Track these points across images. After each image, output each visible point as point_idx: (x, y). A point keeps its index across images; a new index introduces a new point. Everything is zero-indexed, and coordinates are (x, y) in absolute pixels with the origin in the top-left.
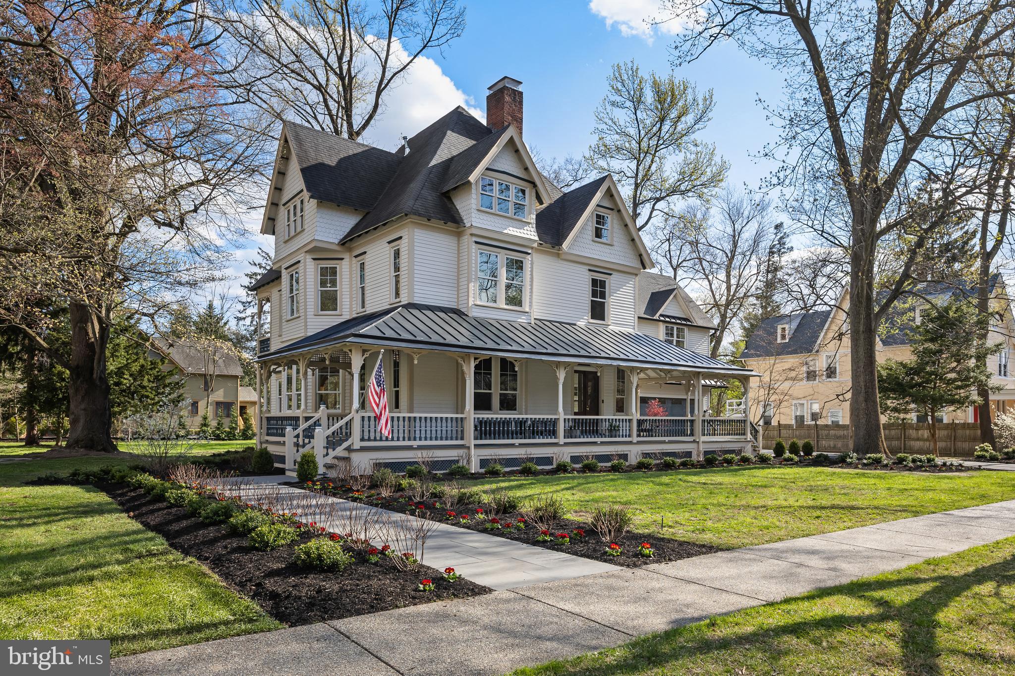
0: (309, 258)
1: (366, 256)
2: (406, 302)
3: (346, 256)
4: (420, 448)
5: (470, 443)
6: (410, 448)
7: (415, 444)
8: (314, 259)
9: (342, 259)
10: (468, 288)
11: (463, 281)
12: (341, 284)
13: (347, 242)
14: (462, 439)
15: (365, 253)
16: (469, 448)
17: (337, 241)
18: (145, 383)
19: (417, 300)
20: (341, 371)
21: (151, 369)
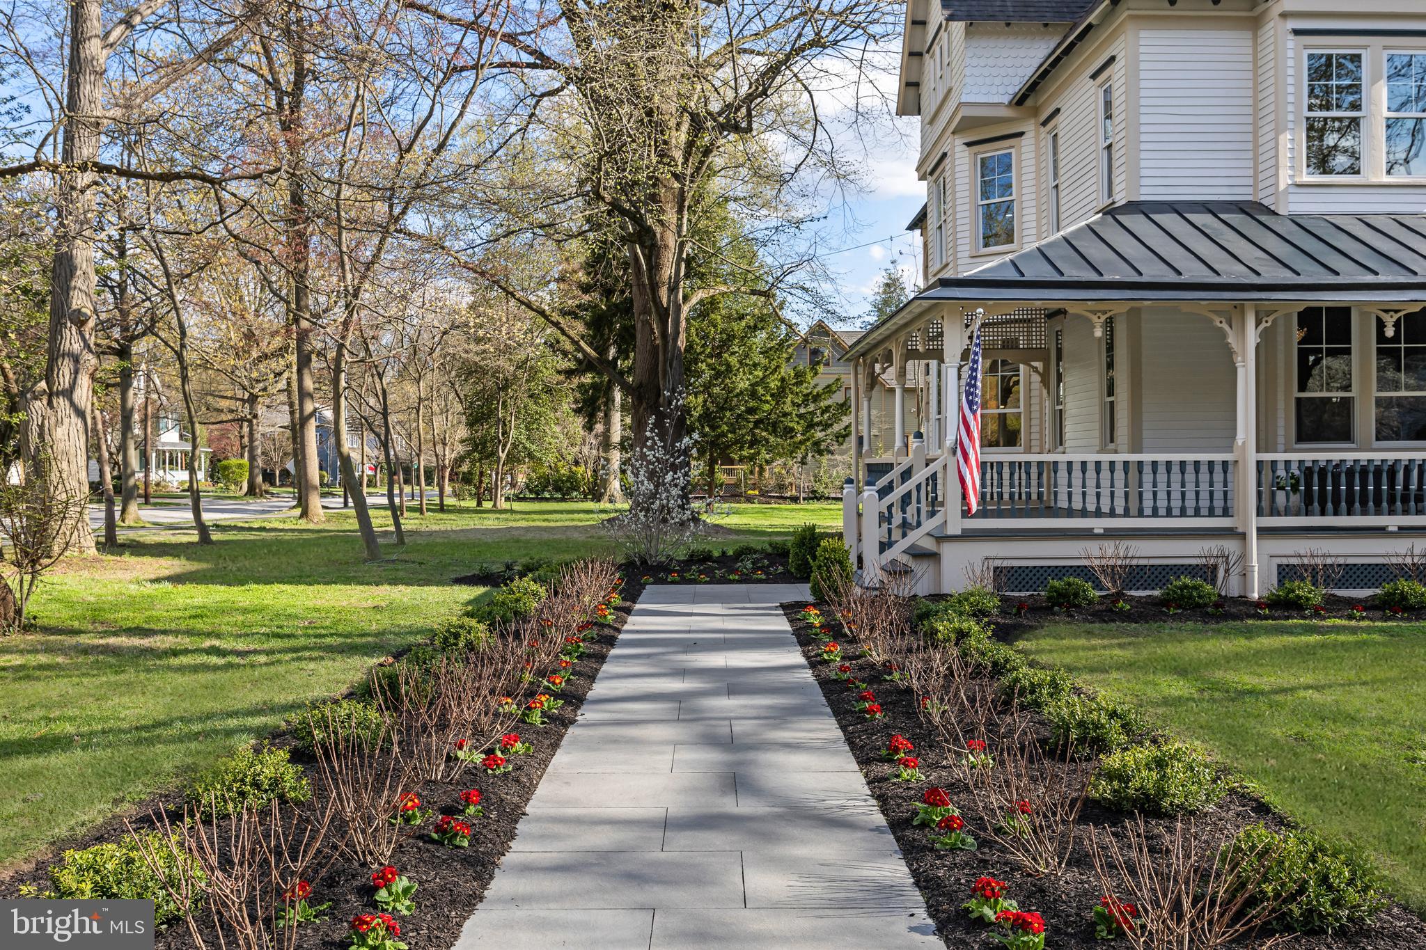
0: (959, 141)
1: (1059, 118)
2: (1123, 202)
3: (1030, 127)
4: (1110, 534)
5: (1246, 522)
6: (1087, 534)
7: (1098, 524)
8: (969, 144)
9: (1021, 134)
10: (1276, 148)
11: (1267, 130)
12: (1020, 188)
13: (1027, 97)
14: (1226, 513)
15: (1058, 110)
16: (1243, 536)
17: (1006, 99)
18: (788, 408)
19: (1146, 195)
20: (1022, 366)
21: (796, 384)
